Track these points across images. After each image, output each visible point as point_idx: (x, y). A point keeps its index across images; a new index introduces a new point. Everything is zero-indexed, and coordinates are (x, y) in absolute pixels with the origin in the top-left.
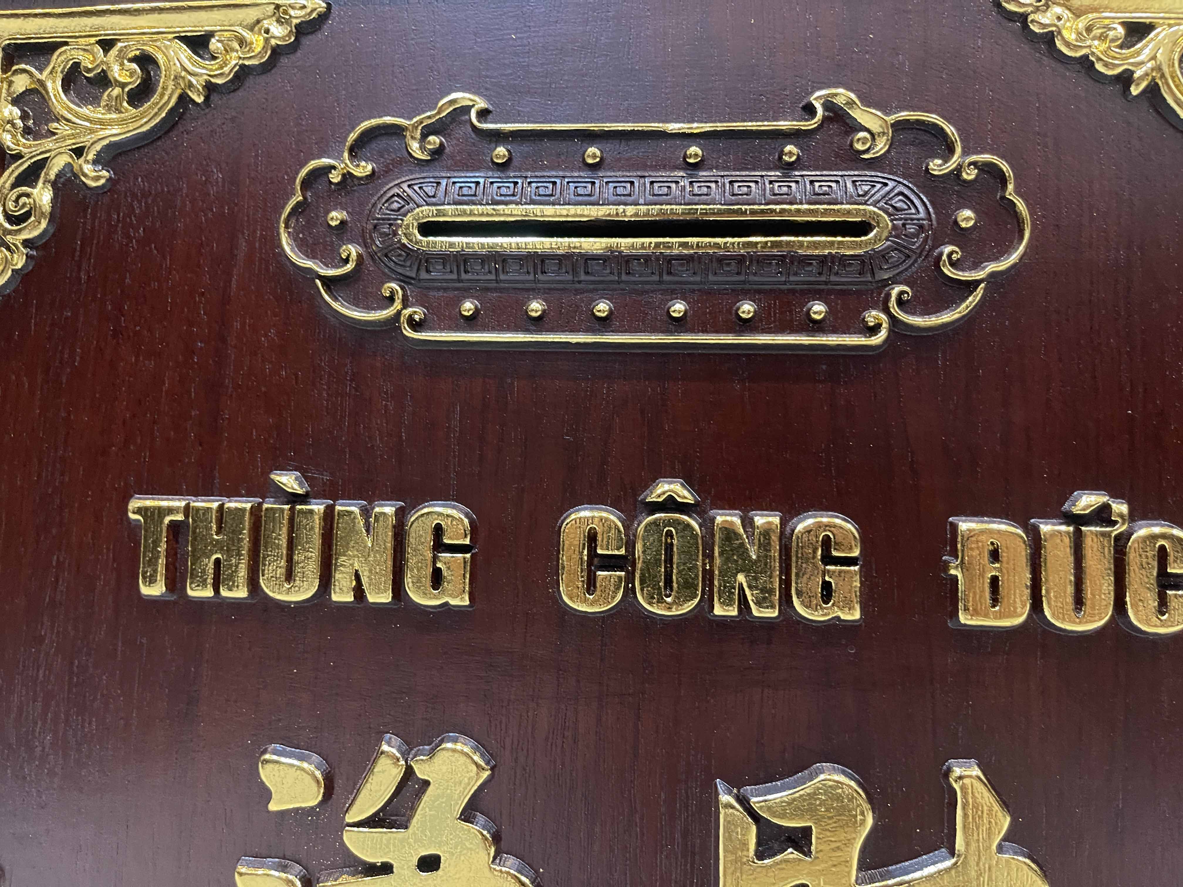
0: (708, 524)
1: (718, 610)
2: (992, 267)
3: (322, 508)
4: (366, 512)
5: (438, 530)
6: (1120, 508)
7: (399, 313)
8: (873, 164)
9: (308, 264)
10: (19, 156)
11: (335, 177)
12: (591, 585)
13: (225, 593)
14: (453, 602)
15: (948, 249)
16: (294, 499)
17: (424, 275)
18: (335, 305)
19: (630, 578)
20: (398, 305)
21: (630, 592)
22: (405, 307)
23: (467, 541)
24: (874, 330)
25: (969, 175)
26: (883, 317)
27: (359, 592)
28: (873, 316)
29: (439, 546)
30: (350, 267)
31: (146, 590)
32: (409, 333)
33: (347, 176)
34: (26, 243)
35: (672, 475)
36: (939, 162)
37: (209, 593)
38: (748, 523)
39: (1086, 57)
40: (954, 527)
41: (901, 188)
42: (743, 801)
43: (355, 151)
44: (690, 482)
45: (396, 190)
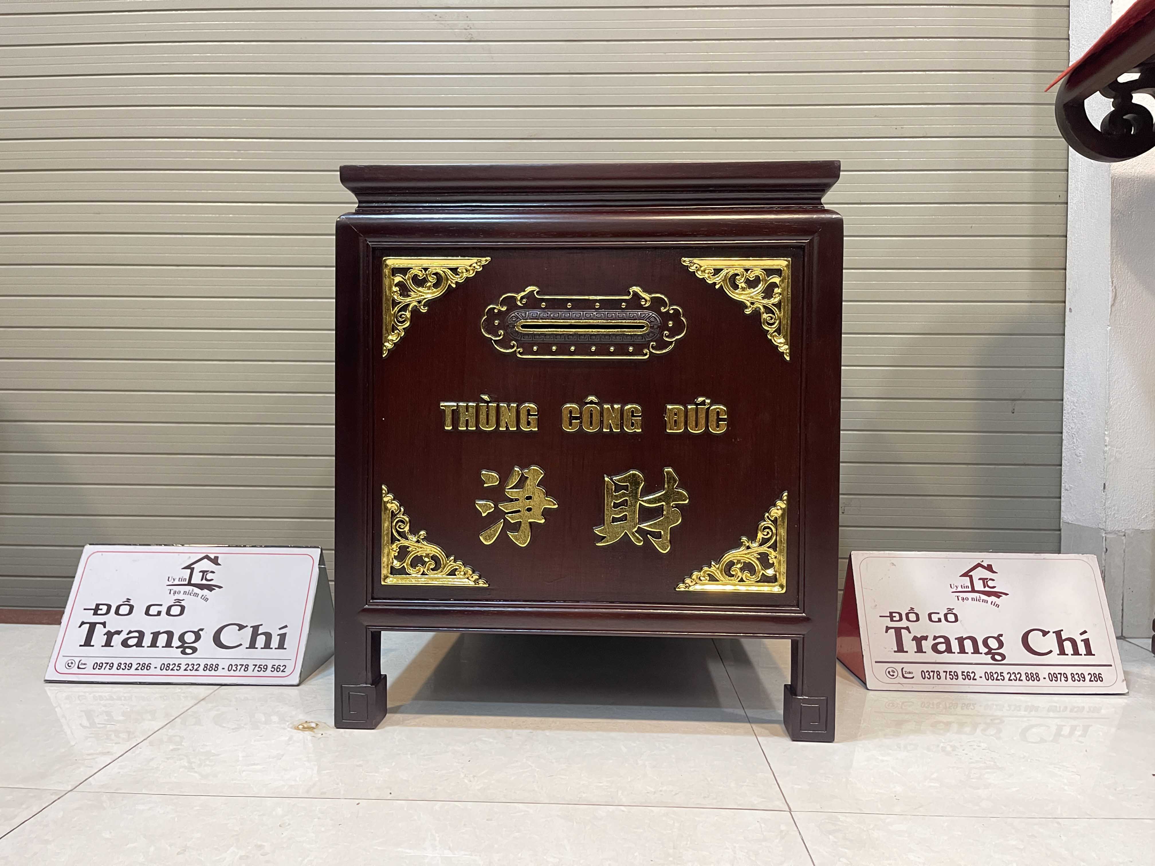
0: (602, 408)
1: (604, 430)
2: (677, 337)
3: (496, 405)
4: (508, 406)
5: (529, 411)
6: (708, 401)
7: (515, 351)
8: (646, 308)
9: (490, 336)
10: (400, 303)
11: (496, 311)
12: (571, 424)
13: (469, 428)
14: (533, 430)
15: (666, 332)
16: (488, 402)
17: (522, 339)
18: (498, 348)
19: (581, 422)
20: (515, 348)
21: (581, 426)
22: (517, 348)
23: (536, 413)
24: (646, 354)
25: (671, 312)
26: (648, 351)
27: (507, 428)
28: (646, 351)
29: (529, 414)
30: (501, 337)
31: (446, 428)
32: (519, 356)
33: (499, 310)
34: (404, 329)
35: (592, 395)
36: (663, 308)
37: (465, 429)
38: (612, 407)
39: (704, 278)
40: (666, 407)
41: (653, 315)
42: (611, 479)
43: (502, 304)
44: (597, 397)
45: (513, 315)
